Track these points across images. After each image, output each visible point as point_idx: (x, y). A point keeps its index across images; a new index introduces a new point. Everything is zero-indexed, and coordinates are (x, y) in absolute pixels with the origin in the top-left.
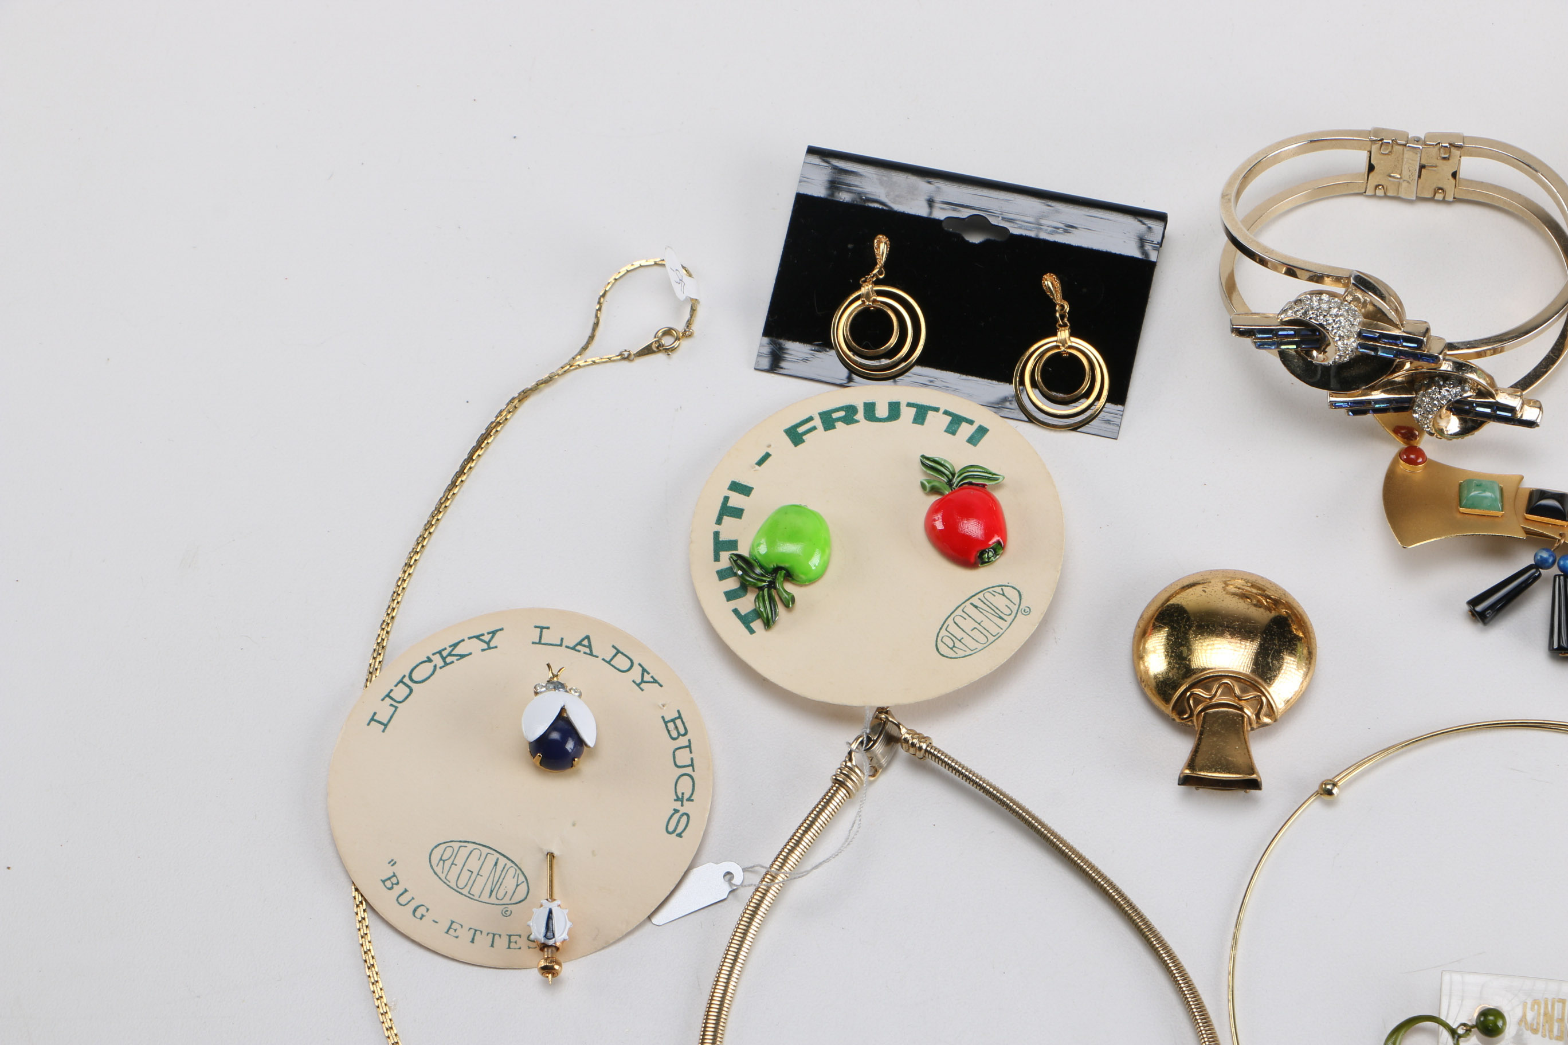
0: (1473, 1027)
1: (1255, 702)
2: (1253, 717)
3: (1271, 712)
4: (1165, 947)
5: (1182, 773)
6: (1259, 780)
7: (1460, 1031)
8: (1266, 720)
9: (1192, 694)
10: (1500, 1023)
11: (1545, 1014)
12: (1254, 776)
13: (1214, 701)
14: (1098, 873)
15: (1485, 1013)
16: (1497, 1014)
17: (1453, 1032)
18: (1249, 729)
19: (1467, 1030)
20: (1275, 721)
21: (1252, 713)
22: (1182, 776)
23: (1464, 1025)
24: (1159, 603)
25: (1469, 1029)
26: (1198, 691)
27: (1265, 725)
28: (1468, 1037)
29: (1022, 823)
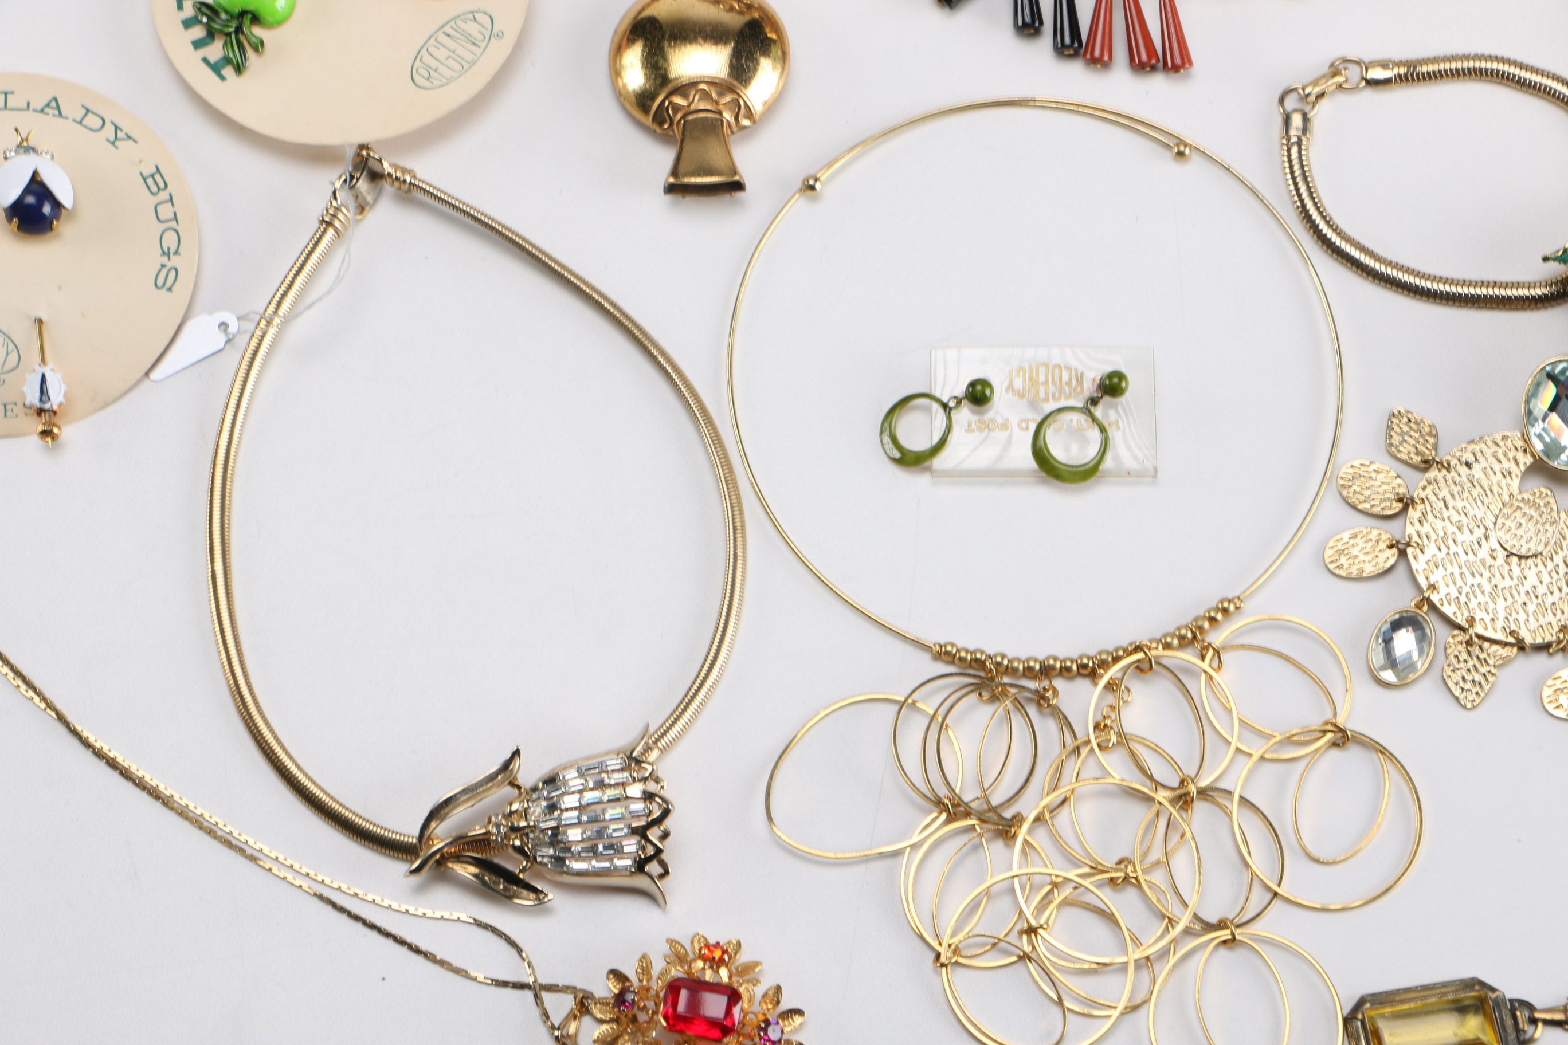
0: (963, 398)
1: (733, 106)
2: (732, 121)
3: (750, 115)
4: (663, 353)
5: (666, 180)
6: (742, 182)
7: (952, 404)
8: (745, 122)
9: (670, 103)
10: (988, 392)
11: (1030, 379)
12: (737, 178)
13: (693, 107)
14: (593, 288)
15: (973, 384)
16: (985, 383)
17: (945, 406)
18: (729, 133)
19: (957, 403)
20: (754, 122)
21: (731, 117)
22: (666, 185)
23: (955, 397)
24: (632, 15)
25: (959, 402)
26: (678, 100)
27: (744, 128)
28: (959, 409)
29: (513, 247)
